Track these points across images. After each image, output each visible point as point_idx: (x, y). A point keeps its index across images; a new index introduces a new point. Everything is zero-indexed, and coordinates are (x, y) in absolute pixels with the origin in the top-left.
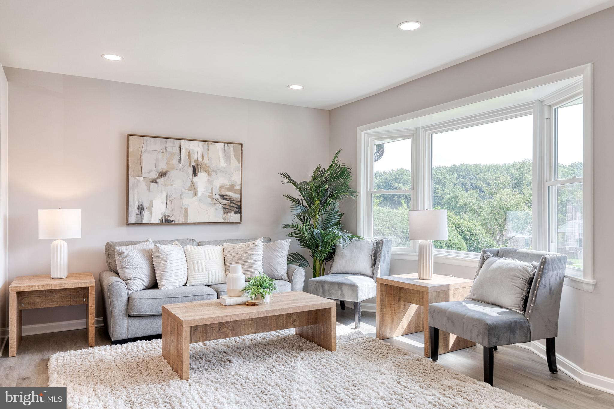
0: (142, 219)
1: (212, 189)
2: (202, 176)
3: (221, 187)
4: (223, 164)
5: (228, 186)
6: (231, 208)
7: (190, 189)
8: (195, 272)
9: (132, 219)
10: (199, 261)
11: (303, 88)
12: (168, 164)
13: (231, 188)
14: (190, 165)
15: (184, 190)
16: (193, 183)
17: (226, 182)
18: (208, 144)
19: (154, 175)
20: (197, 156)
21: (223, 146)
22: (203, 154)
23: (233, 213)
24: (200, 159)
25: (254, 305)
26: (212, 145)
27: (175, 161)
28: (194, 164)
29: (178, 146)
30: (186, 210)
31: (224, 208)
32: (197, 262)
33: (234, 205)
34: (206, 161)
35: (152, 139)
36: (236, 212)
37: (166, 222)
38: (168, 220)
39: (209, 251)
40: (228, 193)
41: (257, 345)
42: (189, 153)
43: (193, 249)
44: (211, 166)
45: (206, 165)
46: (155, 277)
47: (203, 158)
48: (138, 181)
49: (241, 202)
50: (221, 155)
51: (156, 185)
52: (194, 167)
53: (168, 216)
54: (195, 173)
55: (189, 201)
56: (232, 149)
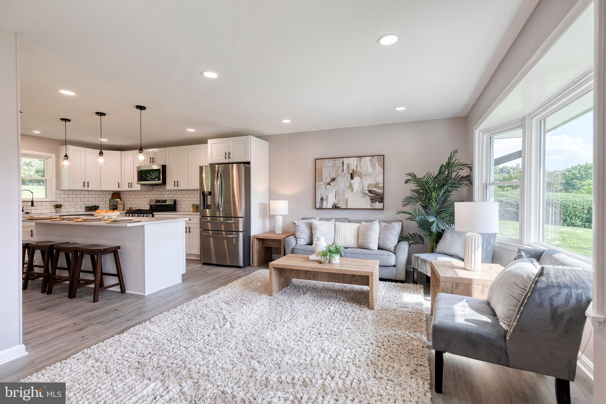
0: (323, 205)
1: (363, 187)
2: (357, 179)
3: (369, 186)
4: (370, 170)
5: (374, 185)
6: (376, 199)
7: (349, 188)
8: (337, 238)
9: (318, 206)
10: (340, 232)
11: (406, 108)
12: (336, 173)
13: (376, 186)
14: (349, 173)
15: (345, 189)
16: (350, 183)
17: (373, 182)
18: (360, 158)
19: (328, 180)
20: (353, 167)
21: (370, 159)
22: (357, 165)
23: (377, 203)
24: (355, 169)
25: (320, 263)
26: (363, 159)
27: (340, 171)
28: (352, 172)
29: (342, 162)
30: (347, 200)
31: (371, 199)
32: (339, 233)
33: (378, 197)
34: (359, 169)
35: (327, 160)
36: (380, 202)
37: (335, 207)
38: (336, 206)
39: (349, 226)
40: (374, 189)
41: (329, 290)
42: (348, 165)
43: (339, 225)
44: (362, 172)
45: (358, 172)
46: (313, 239)
47: (357, 168)
48: (321, 184)
49: (383, 194)
50: (369, 164)
51: (330, 186)
52: (351, 174)
53: (336, 204)
54: (352, 178)
55: (348, 195)
56: (376, 160)
